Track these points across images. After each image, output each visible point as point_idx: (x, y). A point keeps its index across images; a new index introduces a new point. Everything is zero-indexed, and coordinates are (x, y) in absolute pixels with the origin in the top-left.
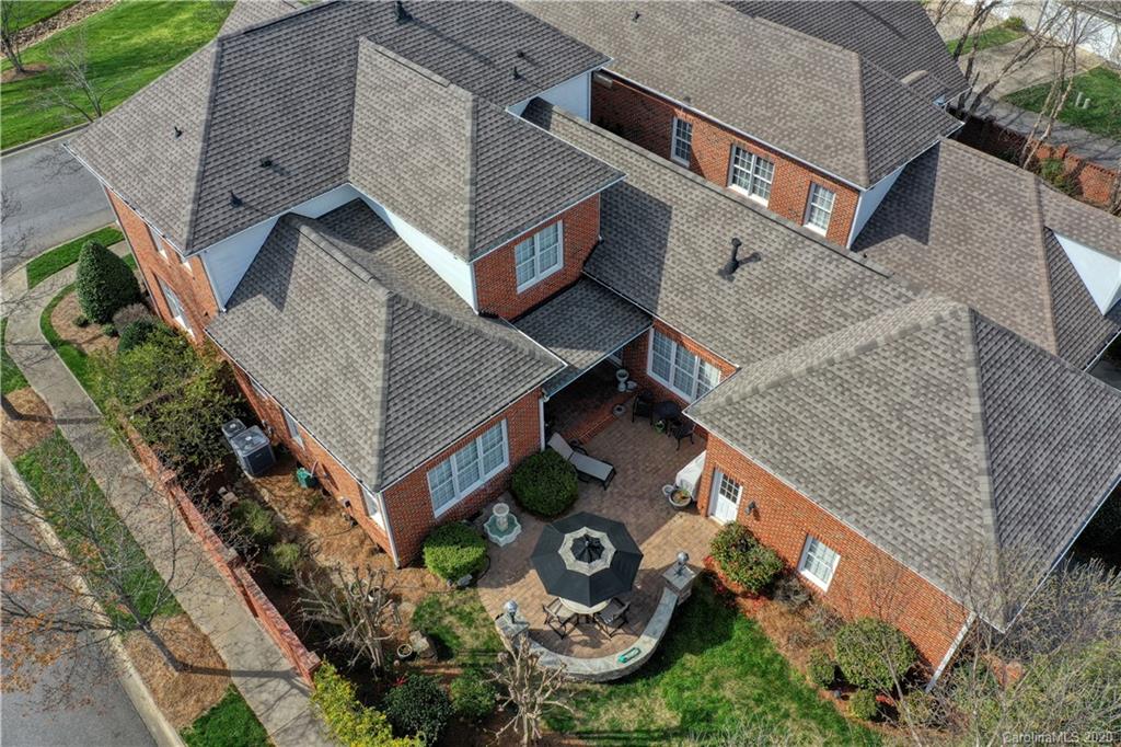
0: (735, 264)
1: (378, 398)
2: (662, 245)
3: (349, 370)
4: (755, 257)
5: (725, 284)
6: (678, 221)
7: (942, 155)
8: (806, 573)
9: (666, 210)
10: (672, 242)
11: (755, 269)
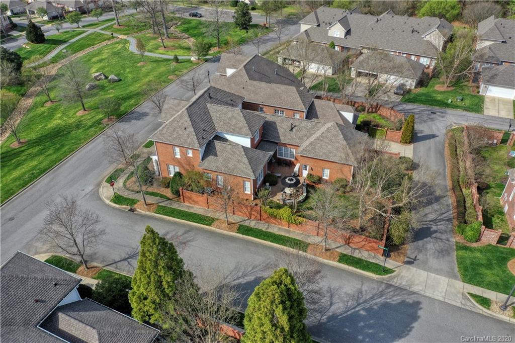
0: (292, 128)
1: (248, 163)
2: (277, 129)
3: (239, 161)
4: (295, 126)
5: (292, 132)
6: (278, 124)
7: (315, 102)
8: (324, 177)
9: (275, 123)
10: (278, 128)
11: (296, 128)
